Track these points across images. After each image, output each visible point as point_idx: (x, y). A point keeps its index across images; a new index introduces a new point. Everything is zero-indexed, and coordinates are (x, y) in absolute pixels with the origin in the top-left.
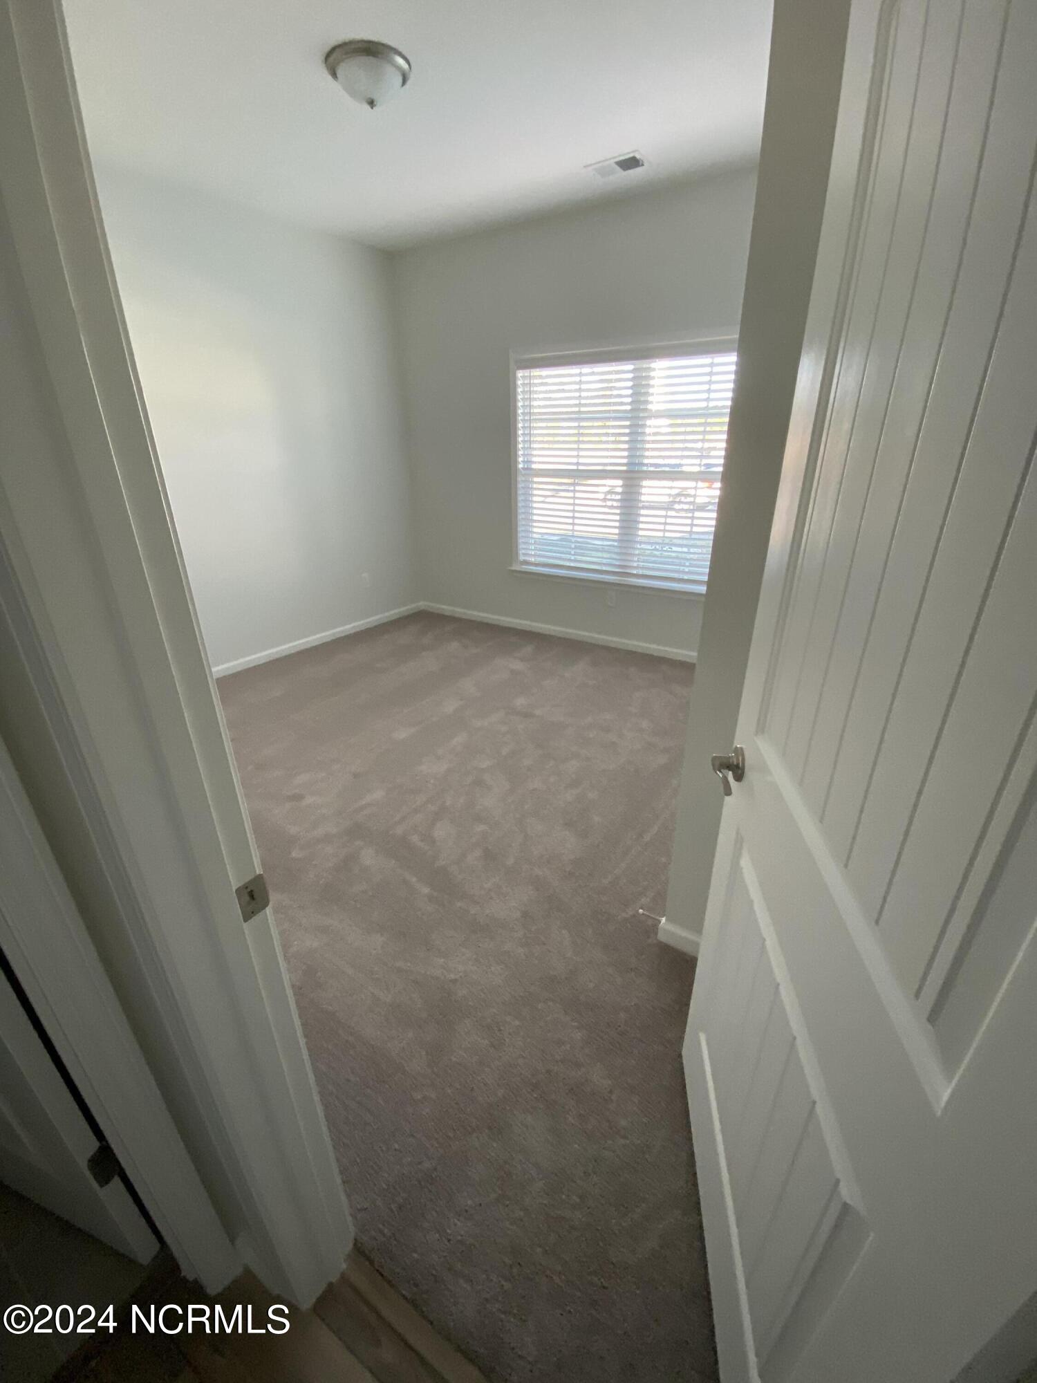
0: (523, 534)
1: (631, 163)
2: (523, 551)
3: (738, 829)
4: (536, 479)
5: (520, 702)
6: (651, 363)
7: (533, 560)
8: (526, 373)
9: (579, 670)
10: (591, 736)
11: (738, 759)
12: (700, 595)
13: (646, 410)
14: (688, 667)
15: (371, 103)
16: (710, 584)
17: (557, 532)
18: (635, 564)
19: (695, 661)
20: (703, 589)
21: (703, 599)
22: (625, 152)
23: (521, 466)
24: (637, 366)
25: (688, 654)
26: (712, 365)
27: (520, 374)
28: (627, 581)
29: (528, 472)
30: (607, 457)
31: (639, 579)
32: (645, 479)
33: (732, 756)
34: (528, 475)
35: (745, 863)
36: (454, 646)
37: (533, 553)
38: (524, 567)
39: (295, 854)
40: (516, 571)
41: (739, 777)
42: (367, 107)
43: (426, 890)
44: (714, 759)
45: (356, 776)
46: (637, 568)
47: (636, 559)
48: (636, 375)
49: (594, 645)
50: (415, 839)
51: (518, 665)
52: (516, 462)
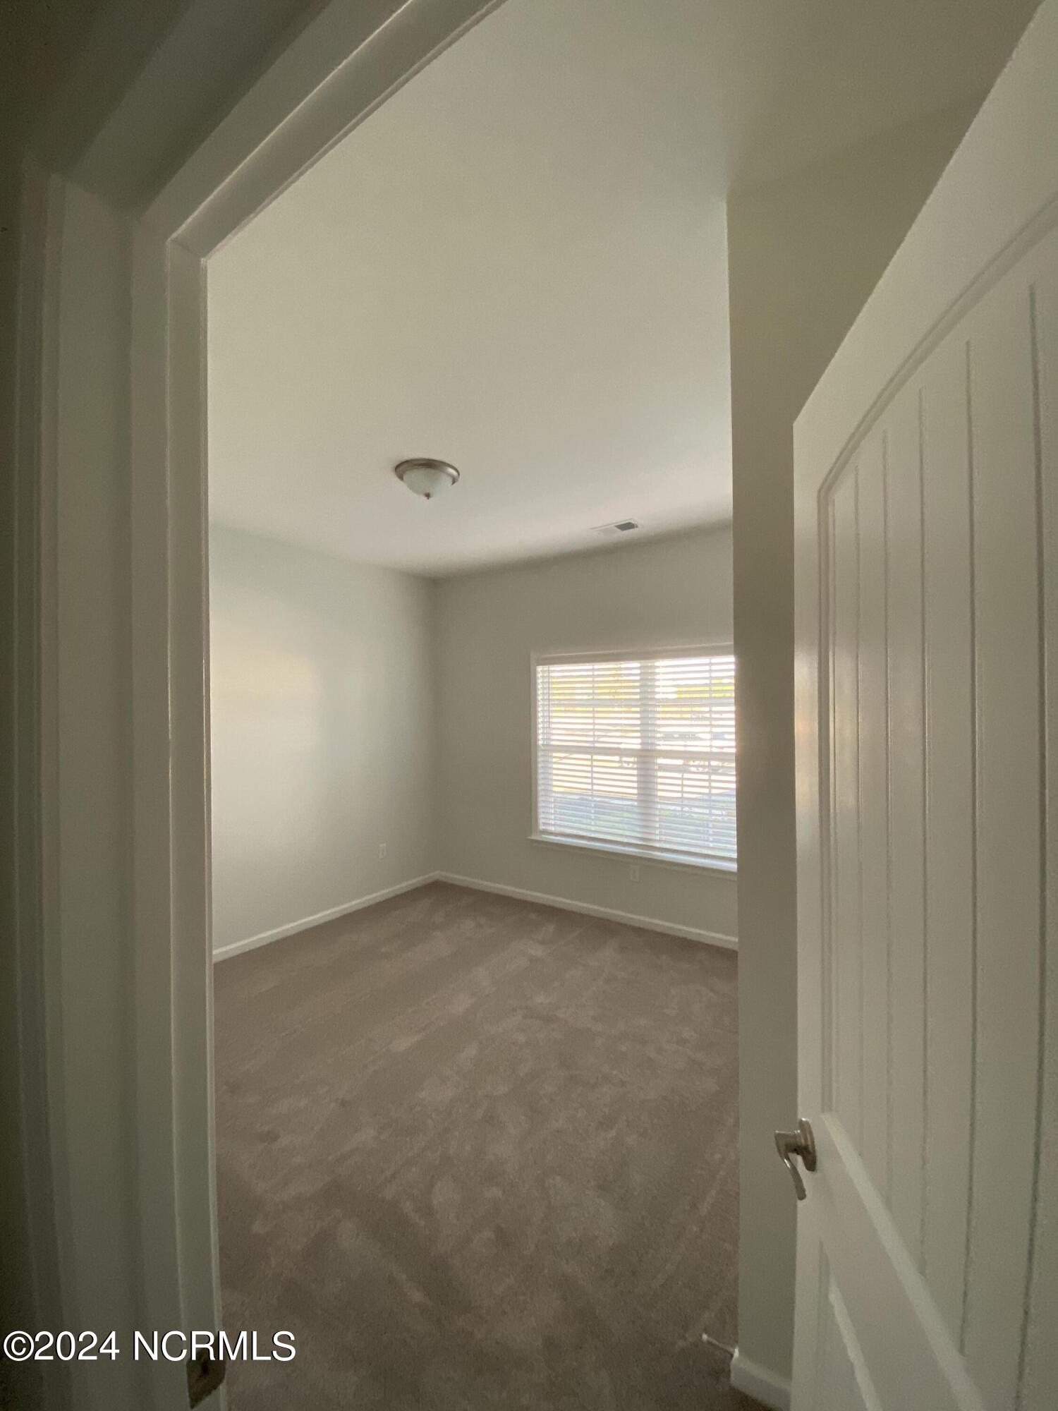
0: (543, 804)
1: (628, 526)
2: (543, 821)
3: (821, 1244)
4: (554, 754)
5: (540, 999)
6: (654, 663)
7: (553, 829)
8: (546, 668)
9: (608, 955)
10: (624, 1049)
11: (806, 1139)
12: (730, 873)
13: (653, 699)
14: (729, 955)
15: (428, 496)
16: (739, 860)
17: (575, 791)
18: (658, 838)
19: (736, 948)
20: (733, 867)
21: (735, 878)
22: (623, 519)
23: (540, 743)
24: (643, 664)
25: (730, 940)
26: (710, 664)
27: (540, 668)
28: (651, 855)
29: (547, 748)
30: (621, 718)
31: (662, 852)
32: (659, 757)
33: (798, 1134)
34: (548, 750)
35: (834, 1297)
36: (468, 925)
37: (553, 823)
38: (544, 836)
39: (257, 1228)
40: (537, 841)
41: (811, 1165)
42: (426, 498)
43: (417, 1296)
44: (778, 1136)
45: (343, 1103)
46: (660, 841)
47: (657, 832)
48: (643, 671)
49: (621, 924)
50: (408, 1206)
51: (538, 951)
52: (536, 740)
